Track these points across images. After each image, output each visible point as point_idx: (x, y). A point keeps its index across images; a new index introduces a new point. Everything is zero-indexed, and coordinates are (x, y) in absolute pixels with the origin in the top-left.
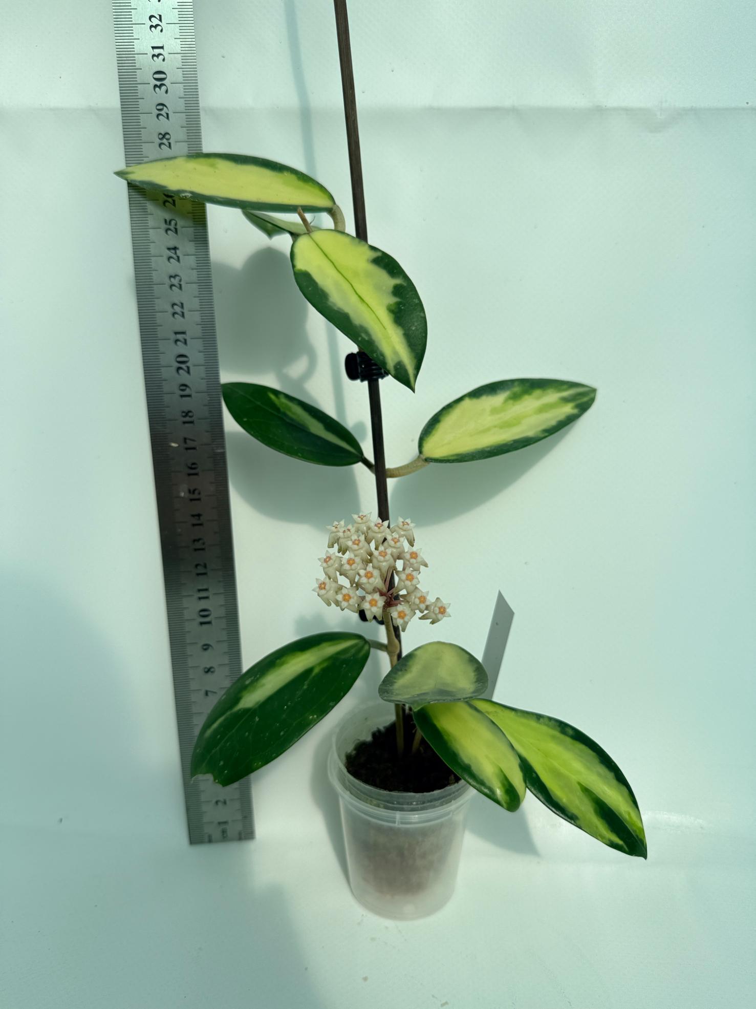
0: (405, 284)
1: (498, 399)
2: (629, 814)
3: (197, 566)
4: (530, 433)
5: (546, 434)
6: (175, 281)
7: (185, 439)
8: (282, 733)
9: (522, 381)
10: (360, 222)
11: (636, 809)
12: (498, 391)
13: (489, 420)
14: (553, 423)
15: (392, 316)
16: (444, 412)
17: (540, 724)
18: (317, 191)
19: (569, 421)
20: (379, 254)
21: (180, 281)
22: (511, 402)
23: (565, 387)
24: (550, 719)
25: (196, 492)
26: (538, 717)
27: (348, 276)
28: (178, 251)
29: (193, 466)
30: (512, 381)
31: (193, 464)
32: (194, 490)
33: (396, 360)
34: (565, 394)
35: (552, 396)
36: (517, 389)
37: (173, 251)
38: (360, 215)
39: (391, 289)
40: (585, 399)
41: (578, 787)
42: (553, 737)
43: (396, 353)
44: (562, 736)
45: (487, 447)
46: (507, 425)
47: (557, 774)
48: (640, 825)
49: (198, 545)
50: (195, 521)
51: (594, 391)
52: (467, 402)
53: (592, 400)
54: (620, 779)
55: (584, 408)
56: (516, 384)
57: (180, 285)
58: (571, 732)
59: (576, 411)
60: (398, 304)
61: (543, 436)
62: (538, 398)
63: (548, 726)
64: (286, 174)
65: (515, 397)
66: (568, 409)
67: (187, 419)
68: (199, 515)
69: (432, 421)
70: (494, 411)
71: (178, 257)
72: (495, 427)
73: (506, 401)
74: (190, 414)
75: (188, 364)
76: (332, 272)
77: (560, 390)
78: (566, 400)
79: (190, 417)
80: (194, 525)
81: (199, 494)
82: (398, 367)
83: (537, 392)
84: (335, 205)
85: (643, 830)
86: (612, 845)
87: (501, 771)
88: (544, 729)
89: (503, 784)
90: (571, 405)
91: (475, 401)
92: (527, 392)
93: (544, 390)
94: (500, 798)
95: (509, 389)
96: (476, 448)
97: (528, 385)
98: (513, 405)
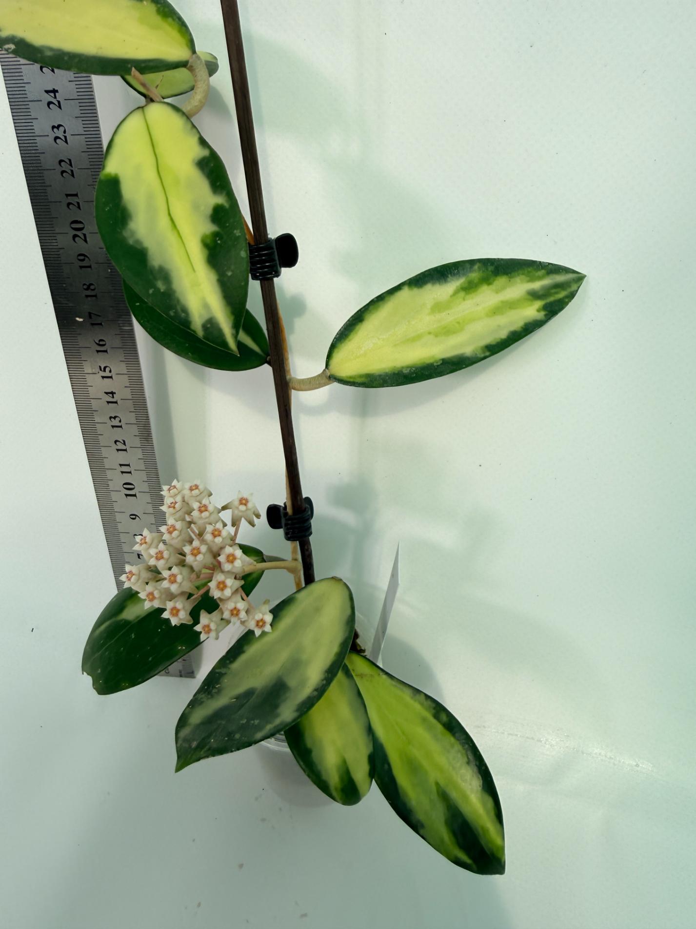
0: (227, 205)
1: (444, 291)
3: (116, 442)
4: (468, 351)
5: (488, 354)
6: (59, 133)
7: (90, 314)
9: (487, 262)
11: (498, 826)
12: (450, 278)
13: (426, 321)
14: (503, 334)
15: (206, 252)
16: (371, 307)
19: (530, 328)
20: (208, 153)
21: (65, 132)
22: (462, 294)
23: (542, 273)
24: (428, 697)
25: (107, 370)
26: (416, 692)
28: (57, 94)
29: (101, 343)
30: (472, 262)
31: (101, 340)
32: (105, 368)
33: (206, 317)
34: (537, 285)
35: (518, 288)
36: (474, 275)
37: (52, 94)
39: (209, 211)
40: (562, 294)
41: (434, 788)
42: (424, 720)
43: (206, 306)
44: (434, 721)
46: (447, 331)
47: (414, 767)
48: (498, 841)
49: (116, 422)
50: (109, 399)
51: (580, 278)
52: (405, 292)
53: (572, 296)
54: (489, 787)
55: (553, 310)
56: (476, 267)
57: (65, 137)
58: (444, 718)
59: (541, 315)
60: (216, 235)
61: (482, 355)
62: (499, 292)
63: (422, 704)
65: (469, 288)
66: (532, 311)
67: (89, 293)
68: (112, 393)
69: (353, 320)
70: (438, 307)
71: (59, 102)
72: (430, 333)
73: (456, 293)
74: (92, 287)
75: (84, 231)
77: (532, 279)
78: (534, 295)
79: (93, 290)
80: (108, 402)
81: (110, 371)
82: (209, 326)
83: (501, 281)
84: (194, 56)
85: (503, 848)
86: (458, 862)
87: (344, 762)
88: (418, 707)
89: (342, 779)
90: (539, 304)
91: (416, 291)
92: (486, 280)
93: (510, 278)
94: (334, 794)
95: (464, 275)
96: (395, 367)
97: (491, 268)
98: (464, 299)
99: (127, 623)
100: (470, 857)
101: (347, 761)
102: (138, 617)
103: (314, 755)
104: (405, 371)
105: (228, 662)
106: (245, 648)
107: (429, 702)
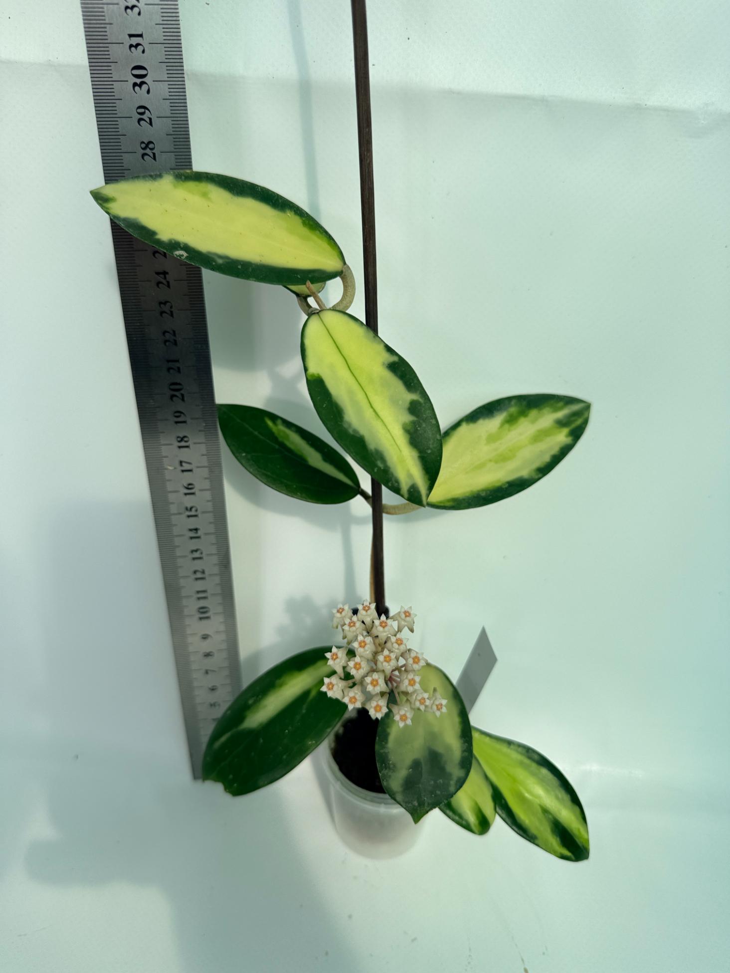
0: (421, 400)
1: (492, 424)
2: (579, 830)
3: (195, 572)
4: (525, 473)
6: (166, 308)
7: (181, 462)
8: (285, 757)
9: (520, 398)
10: (371, 277)
11: (585, 824)
12: (495, 413)
13: (485, 451)
14: (547, 458)
15: (408, 436)
17: (511, 749)
18: (324, 244)
19: (565, 451)
20: (396, 359)
21: (171, 307)
22: (507, 426)
23: (561, 404)
24: (519, 745)
25: (193, 509)
26: (509, 743)
27: (363, 380)
28: (167, 276)
29: (190, 487)
30: (509, 399)
31: (190, 484)
32: (191, 508)
33: (410, 484)
34: (561, 414)
35: (547, 418)
36: (513, 410)
37: (162, 276)
38: (370, 270)
39: (407, 405)
40: (579, 422)
41: (540, 810)
42: (521, 762)
44: (528, 761)
45: (483, 490)
46: (502, 459)
47: (522, 800)
48: (586, 836)
49: (197, 555)
50: (193, 534)
51: (588, 407)
52: (465, 427)
53: (586, 422)
54: (575, 800)
55: (577, 434)
56: (513, 402)
57: (172, 312)
58: (536, 757)
59: (569, 440)
60: (413, 423)
62: (533, 422)
63: (517, 751)
64: (290, 214)
65: (511, 420)
66: (562, 437)
67: (183, 444)
68: (196, 530)
70: (490, 439)
71: (168, 282)
72: (490, 461)
73: (502, 425)
74: (185, 439)
75: (182, 392)
76: (344, 373)
77: (556, 410)
78: (561, 423)
79: (186, 442)
83: (533, 413)
84: (345, 266)
85: (588, 841)
86: (563, 857)
87: (476, 804)
88: (516, 756)
89: (478, 817)
90: (565, 431)
91: (472, 426)
92: (523, 413)
93: (540, 409)
94: (474, 828)
95: (505, 409)
96: (472, 491)
97: (524, 403)
98: (509, 430)
100: (570, 851)
101: (478, 802)
102: (259, 723)
104: (483, 494)
107: (520, 749)
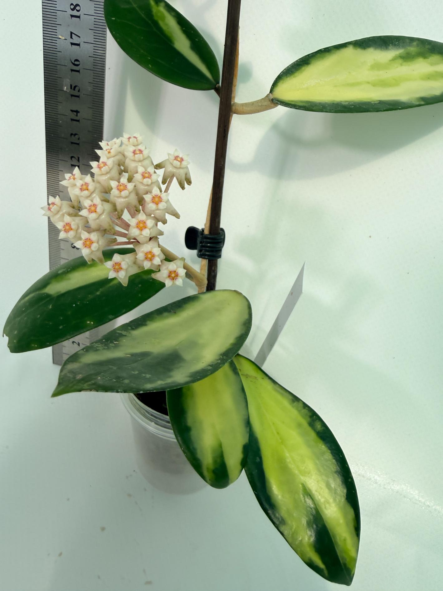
1: (384, 55)
2: (345, 540)
3: (72, 157)
4: (403, 98)
5: (423, 103)
7: (71, 33)
8: (61, 327)
11: (356, 538)
13: (365, 75)
16: (319, 55)
17: (293, 407)
22: (400, 61)
24: (305, 406)
25: (77, 89)
26: (295, 399)
29: (76, 63)
30: (412, 39)
31: (76, 60)
32: (75, 87)
36: (413, 49)
41: (301, 491)
42: (299, 425)
44: (309, 429)
45: (346, 101)
46: (383, 84)
48: (353, 554)
49: (74, 139)
50: (73, 116)
52: (350, 50)
54: (352, 499)
56: (415, 43)
61: (418, 103)
62: (432, 64)
63: (299, 411)
65: (407, 58)
67: (75, 13)
68: (77, 112)
69: (300, 61)
70: (377, 66)
72: (368, 83)
73: (394, 59)
74: (79, 8)
79: (78, 11)
80: (72, 120)
81: (79, 91)
83: (435, 58)
85: (355, 560)
86: (311, 565)
87: (220, 446)
88: (294, 413)
89: (215, 462)
91: (359, 51)
92: (423, 55)
94: (206, 473)
95: (403, 47)
96: (334, 100)
97: (428, 47)
98: (401, 65)
99: (48, 296)
100: (324, 562)
101: (223, 445)
102: (58, 293)
103: (193, 433)
104: (343, 103)
105: (130, 328)
106: (148, 322)
107: (305, 411)
